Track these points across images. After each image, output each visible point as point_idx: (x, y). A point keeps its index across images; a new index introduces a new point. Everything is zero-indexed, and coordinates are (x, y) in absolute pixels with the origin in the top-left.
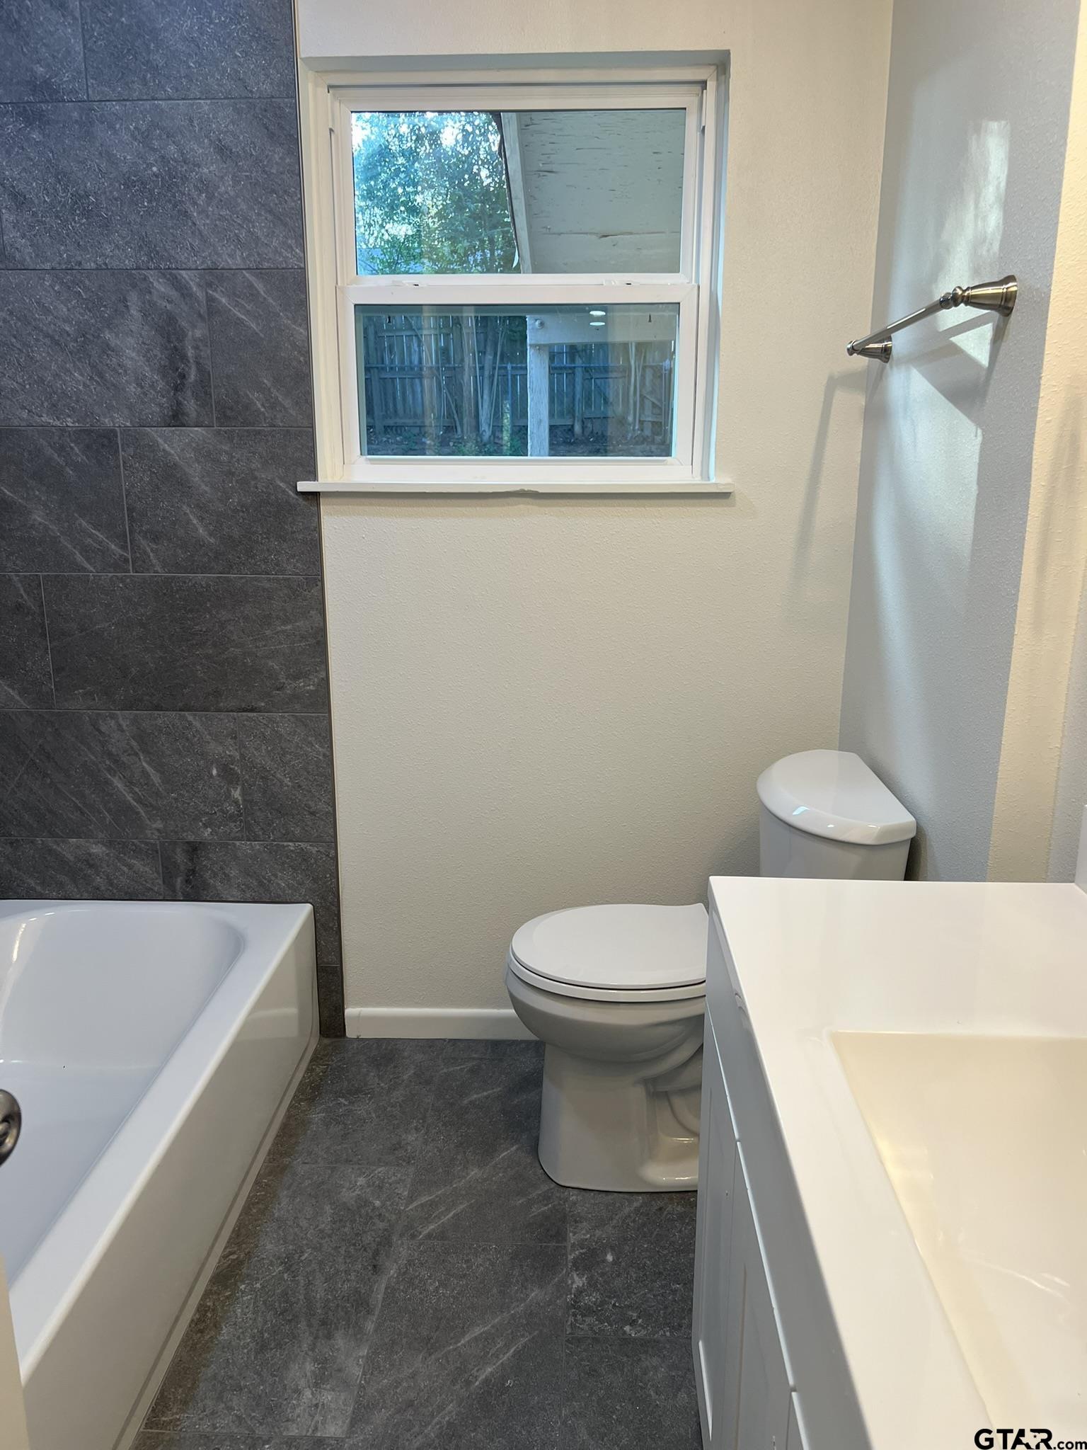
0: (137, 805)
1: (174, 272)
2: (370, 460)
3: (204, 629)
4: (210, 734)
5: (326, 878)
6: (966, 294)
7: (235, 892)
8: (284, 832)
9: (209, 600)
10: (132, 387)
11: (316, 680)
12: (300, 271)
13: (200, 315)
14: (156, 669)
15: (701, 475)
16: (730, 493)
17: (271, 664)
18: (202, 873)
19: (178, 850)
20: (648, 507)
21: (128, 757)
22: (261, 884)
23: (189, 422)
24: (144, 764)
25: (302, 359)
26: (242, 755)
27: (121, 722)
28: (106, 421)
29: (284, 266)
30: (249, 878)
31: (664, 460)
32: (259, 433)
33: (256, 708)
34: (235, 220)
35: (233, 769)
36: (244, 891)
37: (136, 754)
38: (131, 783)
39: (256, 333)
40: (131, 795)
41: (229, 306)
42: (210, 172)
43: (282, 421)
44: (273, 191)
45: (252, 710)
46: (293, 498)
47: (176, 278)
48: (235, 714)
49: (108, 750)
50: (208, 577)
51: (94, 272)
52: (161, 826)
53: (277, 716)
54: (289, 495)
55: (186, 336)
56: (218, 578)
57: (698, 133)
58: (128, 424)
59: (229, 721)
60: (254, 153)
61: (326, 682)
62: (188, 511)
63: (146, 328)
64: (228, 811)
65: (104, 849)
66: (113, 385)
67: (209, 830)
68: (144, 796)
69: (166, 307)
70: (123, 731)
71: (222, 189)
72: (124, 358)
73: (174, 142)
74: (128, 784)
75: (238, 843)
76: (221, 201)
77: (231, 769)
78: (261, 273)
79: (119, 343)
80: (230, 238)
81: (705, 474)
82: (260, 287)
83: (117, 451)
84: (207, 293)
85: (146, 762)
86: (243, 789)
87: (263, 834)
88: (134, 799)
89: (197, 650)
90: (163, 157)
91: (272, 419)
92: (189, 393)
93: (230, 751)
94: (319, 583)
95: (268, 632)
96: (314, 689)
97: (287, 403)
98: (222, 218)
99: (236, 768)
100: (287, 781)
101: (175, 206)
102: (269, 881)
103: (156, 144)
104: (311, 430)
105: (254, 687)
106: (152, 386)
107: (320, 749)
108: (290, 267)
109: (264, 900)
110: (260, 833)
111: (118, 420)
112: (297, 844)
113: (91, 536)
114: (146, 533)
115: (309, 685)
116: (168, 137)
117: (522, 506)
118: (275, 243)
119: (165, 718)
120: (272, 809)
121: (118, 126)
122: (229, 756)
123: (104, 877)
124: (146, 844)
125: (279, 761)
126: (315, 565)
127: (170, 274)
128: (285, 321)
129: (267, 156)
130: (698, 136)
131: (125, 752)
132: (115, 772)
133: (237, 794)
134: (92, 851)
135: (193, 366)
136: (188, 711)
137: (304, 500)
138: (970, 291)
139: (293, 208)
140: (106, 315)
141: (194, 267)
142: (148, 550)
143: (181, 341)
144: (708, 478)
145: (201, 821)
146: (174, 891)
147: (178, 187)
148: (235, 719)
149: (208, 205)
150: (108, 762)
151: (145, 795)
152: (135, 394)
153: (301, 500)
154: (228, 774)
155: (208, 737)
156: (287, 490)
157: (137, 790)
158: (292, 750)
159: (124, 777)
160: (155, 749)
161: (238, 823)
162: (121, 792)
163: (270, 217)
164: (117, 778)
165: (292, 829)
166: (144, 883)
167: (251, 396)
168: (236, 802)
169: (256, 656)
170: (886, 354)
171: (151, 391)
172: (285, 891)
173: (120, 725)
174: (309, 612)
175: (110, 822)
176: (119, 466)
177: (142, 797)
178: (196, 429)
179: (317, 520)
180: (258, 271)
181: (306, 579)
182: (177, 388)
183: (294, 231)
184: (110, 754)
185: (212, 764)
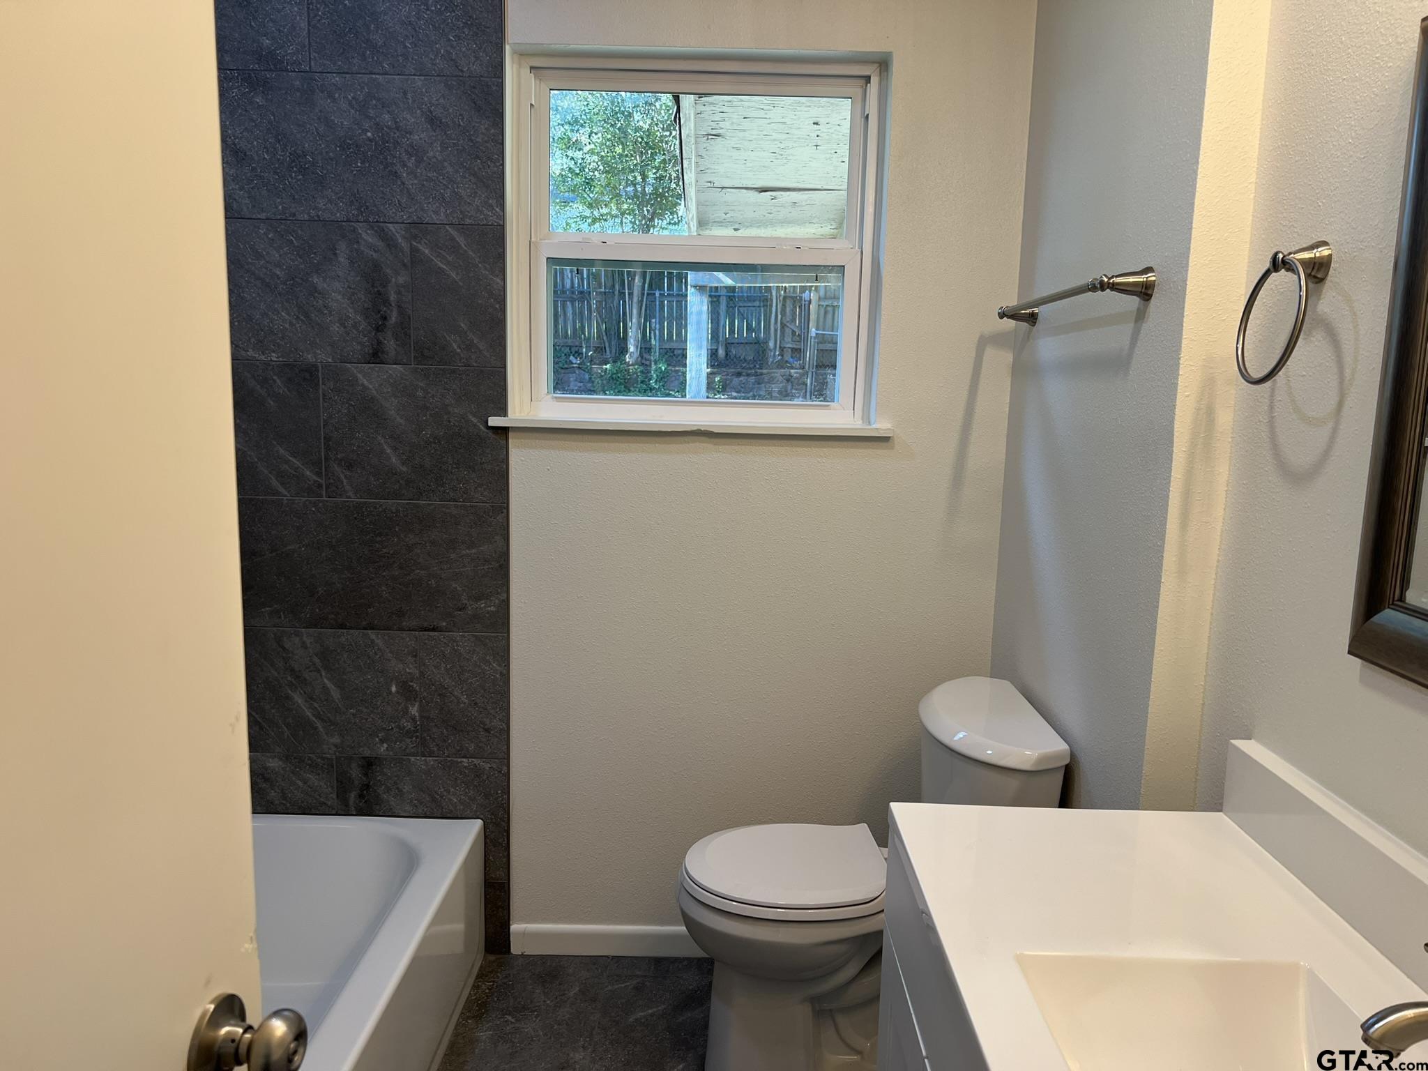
0: (316, 721)
1: (381, 224)
2: (556, 398)
3: (391, 552)
4: (391, 652)
5: (497, 794)
6: (1111, 281)
7: (408, 808)
8: (458, 748)
9: (398, 525)
10: (335, 327)
11: (497, 601)
12: (499, 227)
13: (404, 265)
14: (343, 589)
15: (863, 419)
16: (890, 437)
17: (454, 585)
18: (375, 788)
19: (354, 765)
20: (814, 447)
21: (310, 673)
22: (434, 800)
23: (388, 360)
24: (325, 680)
25: (497, 306)
26: (422, 673)
27: (305, 639)
28: (309, 356)
29: (485, 222)
30: (422, 793)
31: (828, 406)
32: (454, 371)
33: (437, 627)
34: (441, 181)
35: (412, 686)
36: (416, 806)
37: (318, 671)
38: (311, 698)
39: (456, 282)
40: (310, 710)
41: (431, 257)
42: (420, 138)
43: (476, 362)
44: (478, 157)
45: (434, 630)
46: (484, 432)
47: (384, 230)
48: (417, 633)
49: (290, 666)
50: (398, 504)
51: (307, 223)
52: (339, 741)
53: (457, 635)
54: (480, 430)
55: (390, 282)
56: (407, 504)
57: (863, 120)
58: (330, 360)
59: (410, 640)
60: (462, 124)
61: (506, 603)
62: (382, 441)
63: (352, 273)
64: (404, 727)
65: (280, 763)
66: (318, 324)
67: (385, 745)
68: (324, 712)
69: (372, 255)
70: (306, 648)
71: (431, 154)
72: (330, 300)
73: (388, 112)
74: (308, 699)
75: (413, 759)
76: (430, 164)
77: (410, 686)
78: (463, 229)
79: (325, 286)
80: (435, 197)
81: (866, 418)
82: (461, 241)
83: (317, 385)
84: (411, 244)
85: (328, 679)
86: (420, 706)
87: (438, 750)
88: (314, 715)
89: (384, 571)
90: (377, 124)
91: (467, 360)
92: (389, 333)
93: (410, 669)
94: (505, 511)
95: (453, 556)
96: (494, 609)
97: (482, 346)
98: (429, 179)
99: (415, 686)
100: (464, 698)
101: (385, 168)
102: (442, 797)
103: (372, 113)
104: (503, 370)
105: (437, 607)
106: (355, 326)
107: (498, 668)
108: (490, 223)
109: (435, 815)
110: (435, 749)
111: (320, 356)
112: (470, 760)
113: (287, 462)
114: (341, 460)
115: (490, 606)
116: (383, 107)
117: (697, 444)
118: (477, 202)
119: (346, 636)
120: (448, 725)
121: (337, 95)
122: (409, 673)
123: (278, 791)
124: (323, 759)
125: (457, 679)
126: (500, 492)
127: (379, 227)
128: (484, 272)
129: (474, 127)
130: (863, 122)
131: (307, 668)
132: (296, 688)
133: (414, 710)
134: (268, 764)
135: (394, 309)
136: (372, 629)
137: (494, 433)
138: (1114, 279)
139: (495, 173)
140: (315, 261)
141: (400, 221)
142: (342, 476)
143: (384, 287)
144: (869, 422)
145: (378, 737)
146: (347, 806)
147: (390, 151)
148: (416, 638)
149: (417, 167)
150: (289, 678)
151: (325, 710)
152: (338, 333)
153: (491, 434)
154: (408, 692)
155: (389, 655)
156: (478, 424)
157: (316, 705)
158: (471, 668)
159: (305, 693)
160: (337, 666)
161: (414, 738)
162: (300, 707)
163: (473, 180)
164: (298, 693)
165: (467, 745)
166: (318, 797)
167: (448, 338)
168: (413, 719)
169: (441, 578)
170: (1032, 319)
171: (354, 331)
172: (456, 806)
173: (304, 643)
174: (493, 538)
175: (288, 737)
176: (319, 399)
177: (321, 713)
178: (395, 366)
179: (505, 453)
180: (460, 226)
181: (493, 506)
182: (378, 329)
183: (495, 192)
184: (292, 670)
185: (392, 680)
